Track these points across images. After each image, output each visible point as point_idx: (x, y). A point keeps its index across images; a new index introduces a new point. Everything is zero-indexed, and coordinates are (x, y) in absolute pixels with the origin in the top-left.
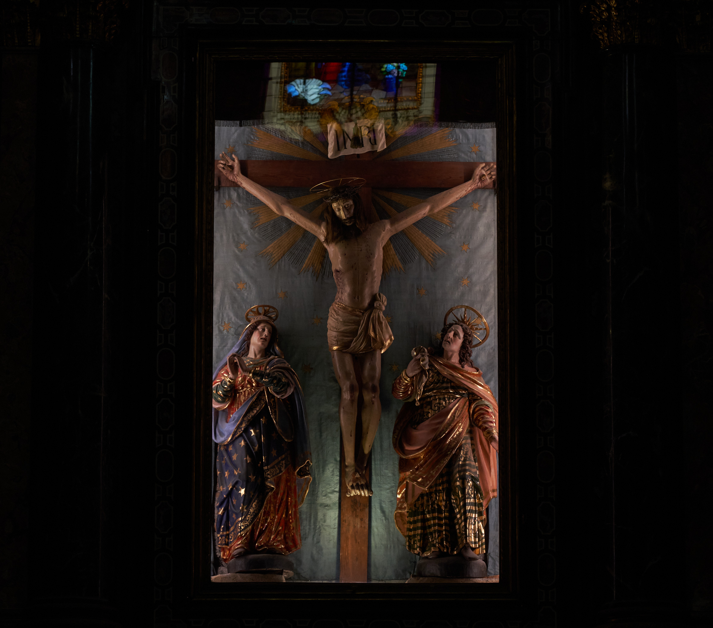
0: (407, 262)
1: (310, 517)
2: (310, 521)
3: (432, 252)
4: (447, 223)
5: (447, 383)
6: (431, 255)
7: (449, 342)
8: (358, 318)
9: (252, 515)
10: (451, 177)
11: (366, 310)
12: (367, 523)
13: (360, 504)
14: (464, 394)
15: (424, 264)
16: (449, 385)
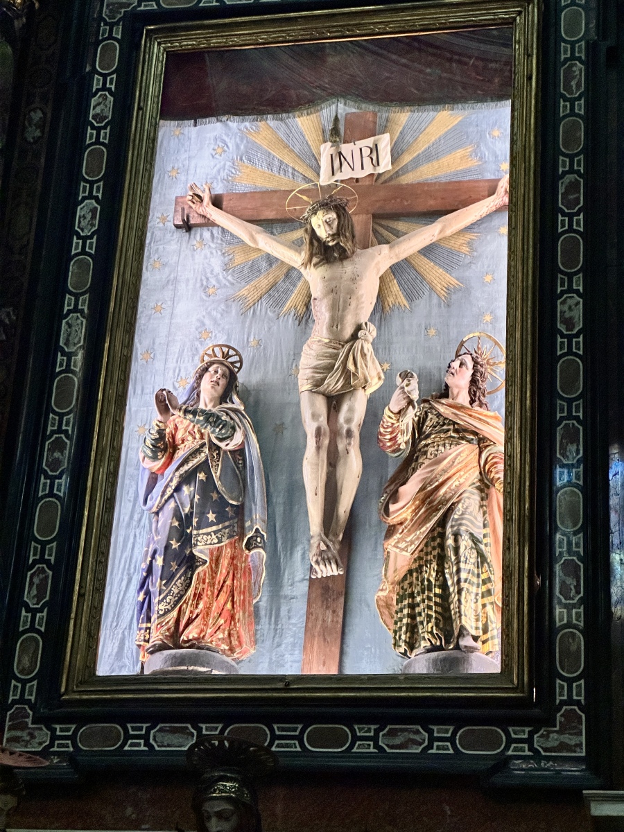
0: (414, 299)
1: (271, 614)
2: (270, 618)
3: (446, 286)
4: (466, 253)
5: (449, 424)
6: (445, 289)
7: (453, 374)
8: (336, 351)
9: (175, 597)
10: (471, 197)
11: (347, 342)
12: (341, 616)
13: (333, 591)
14: (473, 439)
15: (435, 300)
16: (451, 427)
